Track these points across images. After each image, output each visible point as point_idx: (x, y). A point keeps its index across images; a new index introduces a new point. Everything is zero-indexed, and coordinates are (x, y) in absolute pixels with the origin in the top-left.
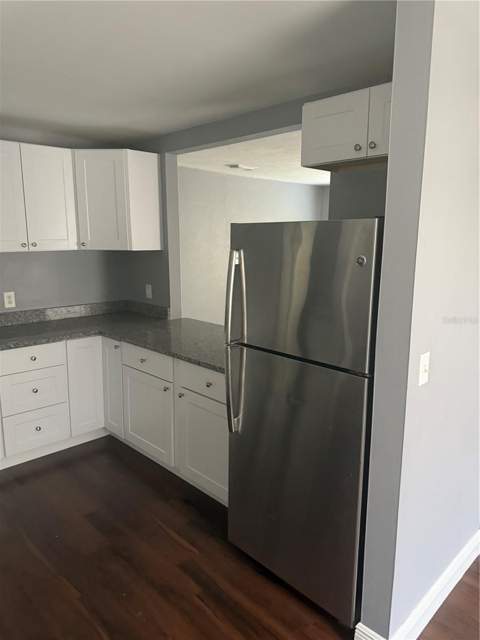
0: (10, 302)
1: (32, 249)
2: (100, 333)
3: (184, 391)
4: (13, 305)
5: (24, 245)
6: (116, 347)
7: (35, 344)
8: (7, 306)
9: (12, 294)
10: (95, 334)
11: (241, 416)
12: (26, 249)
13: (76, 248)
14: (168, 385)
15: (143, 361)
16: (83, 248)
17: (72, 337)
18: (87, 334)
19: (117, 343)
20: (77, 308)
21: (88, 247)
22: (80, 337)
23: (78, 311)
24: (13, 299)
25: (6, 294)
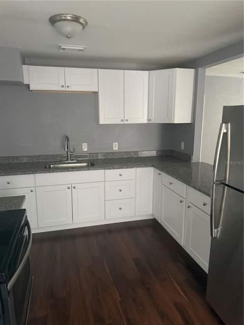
0: (116, 147)
1: (126, 122)
2: (153, 166)
3: (191, 205)
4: (117, 149)
5: (122, 121)
6: (159, 174)
7: (122, 168)
8: (114, 149)
9: (117, 143)
10: (150, 166)
11: (219, 229)
12: (123, 123)
13: (146, 122)
14: (183, 199)
15: (171, 183)
16: (150, 122)
17: (139, 166)
18: (146, 166)
19: (160, 172)
20: (146, 152)
21: (152, 122)
22: (142, 167)
23: (146, 154)
24: (117, 146)
25: (114, 144)
